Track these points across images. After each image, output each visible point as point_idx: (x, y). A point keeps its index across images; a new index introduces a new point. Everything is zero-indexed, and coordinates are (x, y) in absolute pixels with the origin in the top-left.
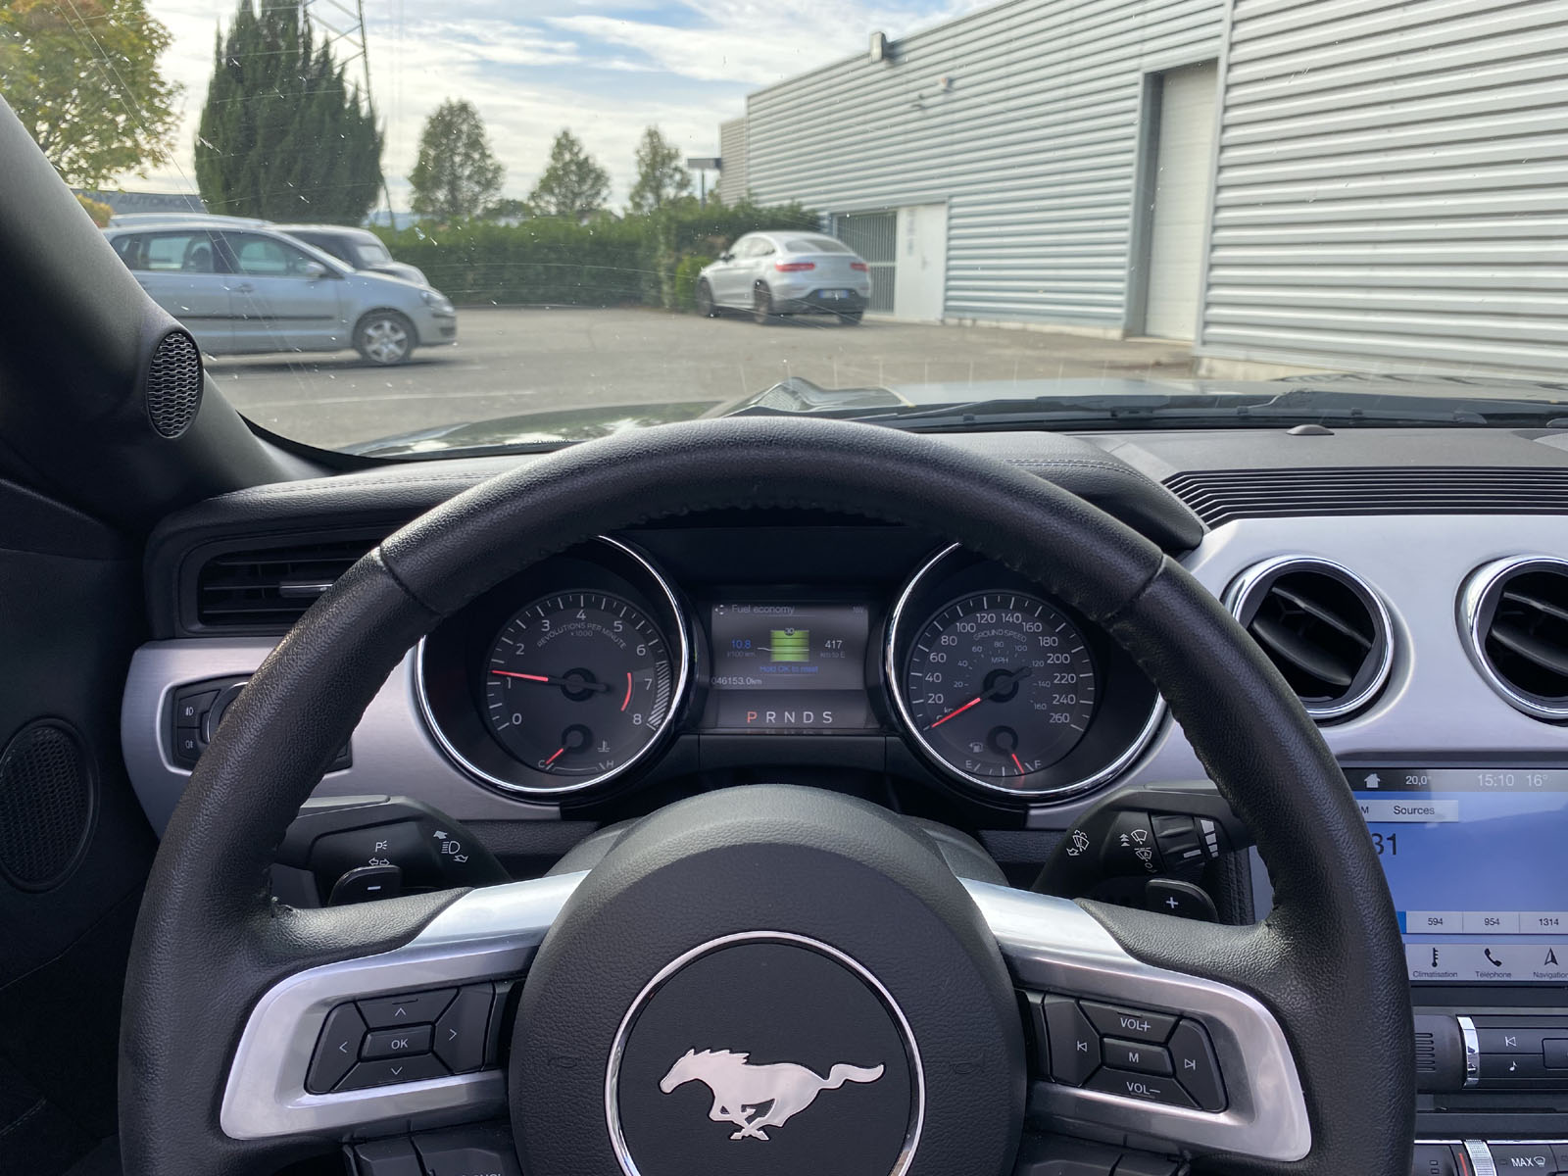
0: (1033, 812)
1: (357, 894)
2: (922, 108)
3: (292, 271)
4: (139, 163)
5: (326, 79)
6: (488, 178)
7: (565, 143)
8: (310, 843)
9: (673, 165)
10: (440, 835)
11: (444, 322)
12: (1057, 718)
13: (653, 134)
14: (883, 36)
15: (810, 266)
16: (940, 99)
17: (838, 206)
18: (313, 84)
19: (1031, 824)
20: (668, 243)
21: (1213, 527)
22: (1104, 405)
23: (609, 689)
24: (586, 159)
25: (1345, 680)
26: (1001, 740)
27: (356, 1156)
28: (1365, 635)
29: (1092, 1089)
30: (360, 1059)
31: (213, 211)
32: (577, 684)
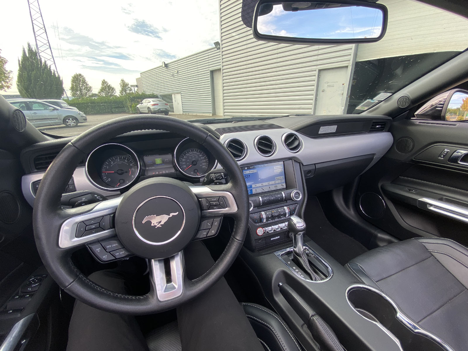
0: (201, 179)
1: (80, 205)
2: (174, 76)
3: (46, 109)
4: (4, 88)
5: (46, 70)
6: (89, 89)
7: (104, 82)
8: (69, 200)
9: (128, 86)
10: (96, 196)
11: (84, 118)
12: (204, 167)
13: (123, 81)
14: (164, 63)
15: (157, 104)
16: (176, 74)
17: (161, 94)
18: (44, 70)
19: (201, 181)
20: (129, 101)
21: (221, 135)
22: (206, 120)
23: (126, 172)
24: (110, 85)
25: (241, 155)
26: (195, 171)
27: (89, 246)
28: (242, 148)
29: (209, 210)
30: (86, 230)
31: (24, 98)
32: (120, 172)
